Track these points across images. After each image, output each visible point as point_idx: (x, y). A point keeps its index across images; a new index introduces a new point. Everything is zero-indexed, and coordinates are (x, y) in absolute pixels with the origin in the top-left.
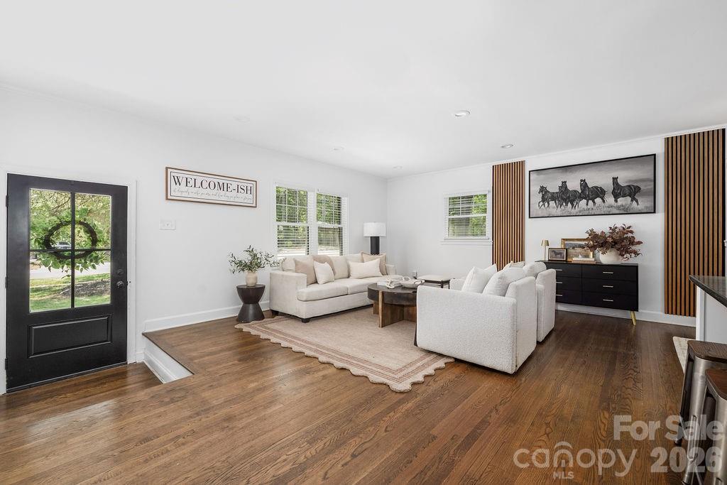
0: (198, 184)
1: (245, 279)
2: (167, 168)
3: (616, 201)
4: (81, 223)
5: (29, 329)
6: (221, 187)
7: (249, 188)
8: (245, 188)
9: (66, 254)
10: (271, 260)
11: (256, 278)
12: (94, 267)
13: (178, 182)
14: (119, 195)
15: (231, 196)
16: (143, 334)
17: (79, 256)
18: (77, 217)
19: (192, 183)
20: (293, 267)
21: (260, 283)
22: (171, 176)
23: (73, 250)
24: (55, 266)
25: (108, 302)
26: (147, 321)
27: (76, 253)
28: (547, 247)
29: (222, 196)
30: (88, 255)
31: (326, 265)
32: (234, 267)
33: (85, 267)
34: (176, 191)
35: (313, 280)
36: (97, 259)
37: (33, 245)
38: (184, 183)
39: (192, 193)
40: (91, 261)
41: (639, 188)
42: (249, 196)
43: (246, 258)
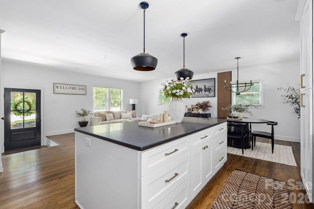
0: (65, 88)
1: (81, 119)
2: (54, 83)
3: (205, 93)
4: (26, 102)
5: (11, 134)
6: (73, 88)
7: (83, 88)
8: (82, 89)
9: (22, 111)
10: (90, 113)
11: (85, 119)
12: (30, 115)
13: (58, 87)
14: (38, 93)
15: (77, 91)
16: (46, 137)
17: (26, 112)
18: (25, 100)
19: (63, 88)
20: (98, 115)
21: (86, 120)
22: (55, 86)
23: (24, 110)
24: (18, 115)
25: (35, 126)
26: (48, 132)
27: (25, 111)
28: (187, 108)
29: (73, 91)
30: (29, 112)
31: (111, 114)
32: (77, 115)
33: (27, 115)
34: (57, 90)
35: (105, 119)
36: (31, 113)
37: (12, 109)
38: (60, 88)
39: (63, 91)
40: (29, 113)
41: (211, 89)
42: (83, 91)
43: (81, 112)
